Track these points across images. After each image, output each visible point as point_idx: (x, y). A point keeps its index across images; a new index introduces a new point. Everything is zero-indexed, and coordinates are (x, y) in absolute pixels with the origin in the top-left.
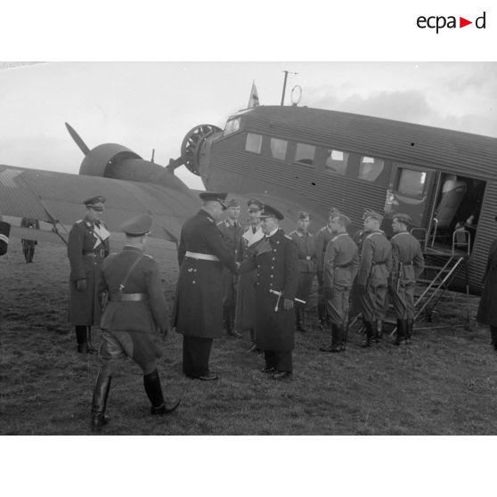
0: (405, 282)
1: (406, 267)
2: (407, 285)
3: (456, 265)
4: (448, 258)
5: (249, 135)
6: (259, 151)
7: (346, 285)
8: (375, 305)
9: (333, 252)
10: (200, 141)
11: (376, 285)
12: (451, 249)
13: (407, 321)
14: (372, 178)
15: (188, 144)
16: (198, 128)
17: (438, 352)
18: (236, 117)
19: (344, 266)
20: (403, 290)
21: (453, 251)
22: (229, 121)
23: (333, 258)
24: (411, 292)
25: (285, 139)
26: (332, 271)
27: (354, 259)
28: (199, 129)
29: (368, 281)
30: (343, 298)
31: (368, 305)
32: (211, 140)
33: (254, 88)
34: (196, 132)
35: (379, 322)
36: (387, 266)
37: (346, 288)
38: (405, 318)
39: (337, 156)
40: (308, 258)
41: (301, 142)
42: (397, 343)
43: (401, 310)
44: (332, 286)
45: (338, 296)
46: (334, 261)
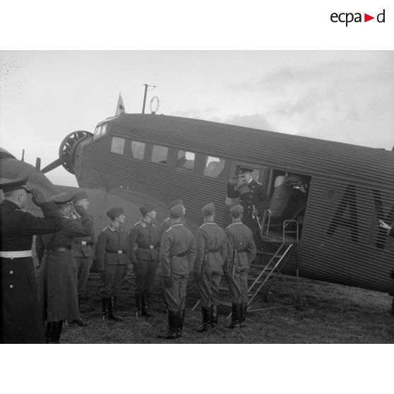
0: (240, 268)
1: (240, 254)
2: (241, 271)
3: (287, 251)
4: (280, 244)
5: (114, 138)
6: (122, 153)
7: (182, 273)
8: (210, 291)
9: (169, 243)
10: (75, 145)
11: (210, 272)
12: (282, 236)
13: (241, 305)
14: (216, 175)
15: (65, 148)
16: (74, 133)
17: (269, 335)
18: (104, 123)
19: (181, 255)
20: (238, 276)
21: (284, 238)
22: (97, 127)
23: (169, 247)
24: (245, 277)
25: (143, 142)
26: (168, 261)
27: (190, 248)
28: (75, 135)
29: (202, 269)
30: (180, 286)
31: (204, 292)
32: (83, 144)
33: (120, 99)
34: (72, 137)
35: (215, 308)
36: (221, 254)
37: (183, 277)
38: (240, 302)
39: (190, 156)
40: (152, 247)
41: (156, 144)
42: (232, 327)
43: (236, 294)
44: (169, 275)
45: (176, 285)
46: (170, 250)
